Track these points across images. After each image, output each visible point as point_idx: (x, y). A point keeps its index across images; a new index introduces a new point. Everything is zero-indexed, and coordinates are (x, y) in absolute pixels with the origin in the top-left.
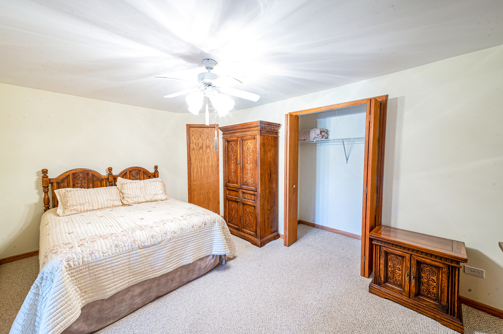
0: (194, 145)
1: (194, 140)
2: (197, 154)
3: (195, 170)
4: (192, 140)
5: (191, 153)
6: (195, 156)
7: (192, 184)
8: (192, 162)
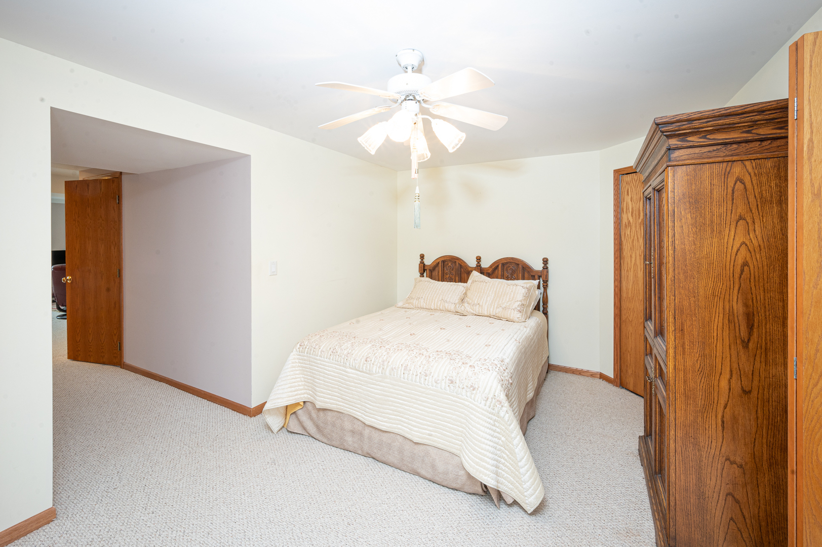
0: (630, 215)
1: (630, 202)
2: (636, 237)
3: (631, 274)
4: (625, 205)
5: (623, 234)
6: (631, 241)
7: (625, 305)
8: (624, 254)
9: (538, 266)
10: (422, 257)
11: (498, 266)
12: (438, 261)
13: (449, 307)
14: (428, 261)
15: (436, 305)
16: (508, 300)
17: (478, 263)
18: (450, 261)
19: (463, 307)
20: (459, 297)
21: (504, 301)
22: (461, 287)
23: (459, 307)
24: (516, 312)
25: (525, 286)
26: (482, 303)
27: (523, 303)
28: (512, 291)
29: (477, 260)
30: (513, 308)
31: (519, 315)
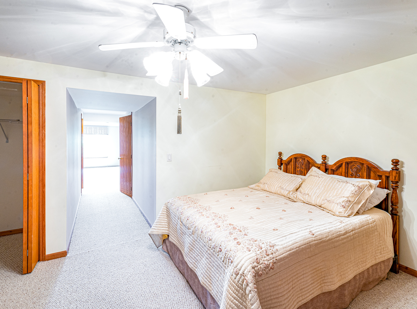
9: (387, 167)
10: (280, 154)
11: (342, 164)
12: (291, 158)
13: (284, 193)
14: (285, 158)
15: (275, 190)
16: (335, 194)
17: (324, 160)
18: (301, 158)
19: (295, 194)
20: (295, 186)
21: (331, 195)
22: (299, 178)
23: (292, 194)
24: (339, 207)
25: (357, 184)
26: (312, 194)
27: (350, 199)
28: (340, 188)
29: (323, 158)
30: (337, 202)
31: (342, 210)
